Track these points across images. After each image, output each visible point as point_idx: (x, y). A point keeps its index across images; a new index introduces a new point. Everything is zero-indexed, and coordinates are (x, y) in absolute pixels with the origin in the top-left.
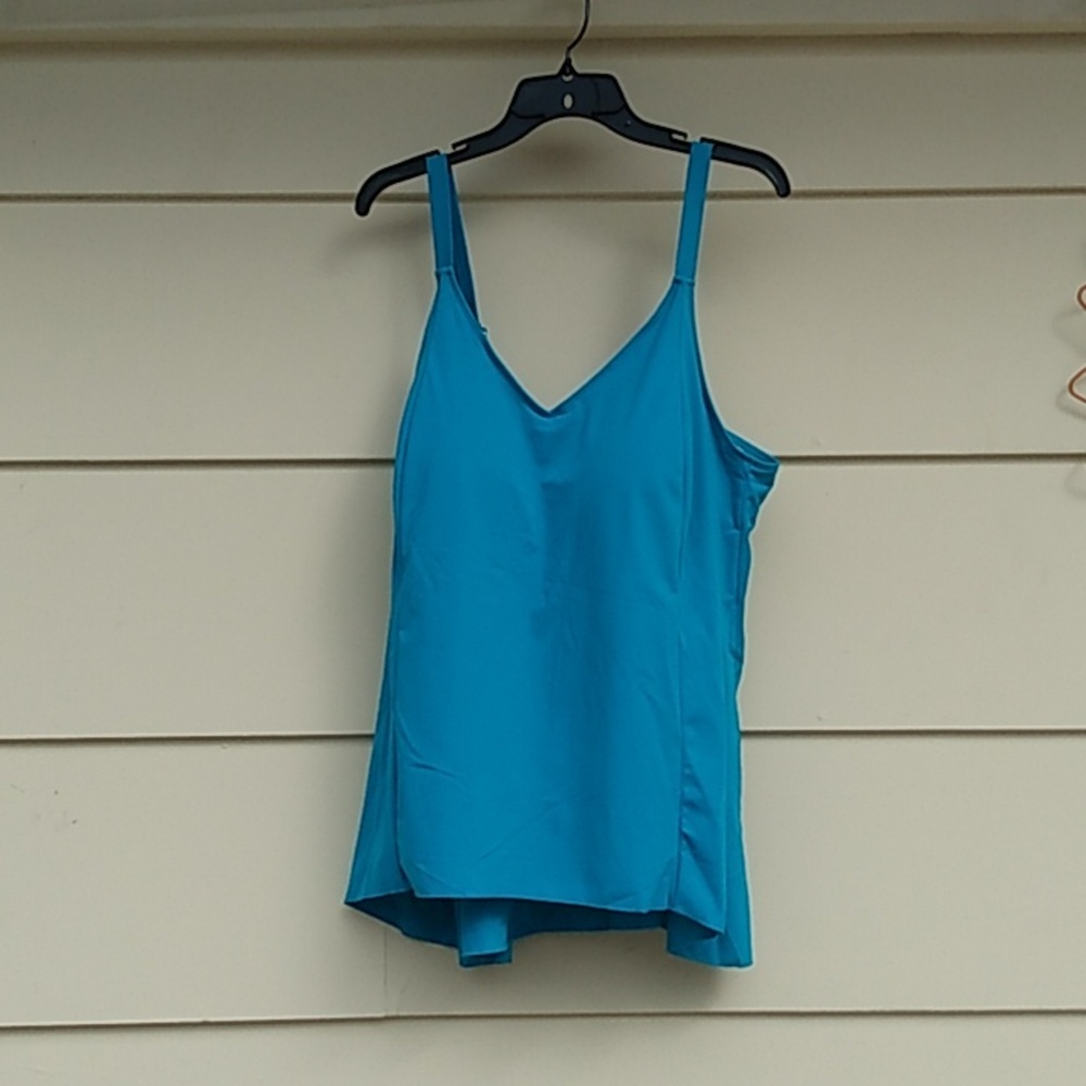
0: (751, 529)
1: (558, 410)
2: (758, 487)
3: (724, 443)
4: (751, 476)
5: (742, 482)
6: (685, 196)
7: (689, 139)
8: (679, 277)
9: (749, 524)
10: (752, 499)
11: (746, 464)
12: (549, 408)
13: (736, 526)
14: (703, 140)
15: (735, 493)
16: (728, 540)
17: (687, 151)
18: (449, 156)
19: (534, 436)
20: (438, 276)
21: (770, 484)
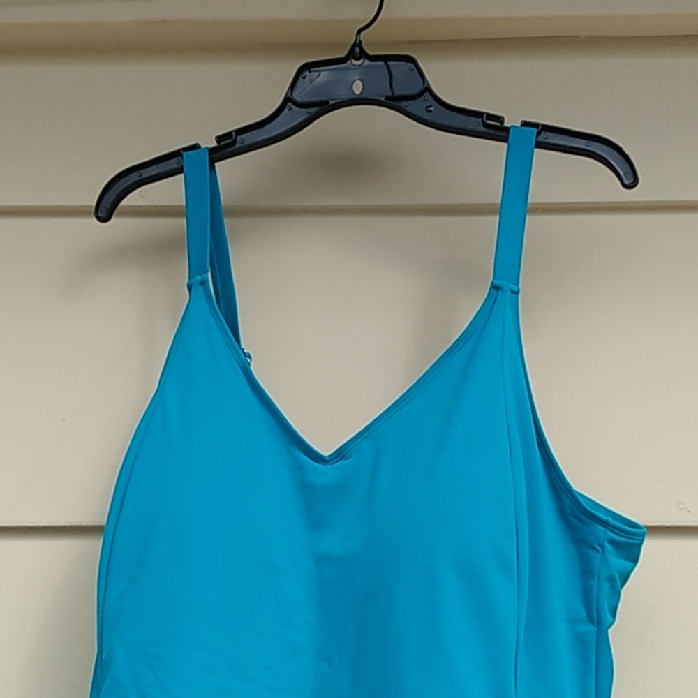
0: (611, 625)
1: (340, 454)
2: (617, 562)
3: (567, 501)
4: (608, 546)
5: (596, 557)
6: (500, 210)
7: (506, 124)
8: (498, 283)
9: (610, 618)
10: (611, 580)
11: (601, 529)
12: (326, 453)
13: (591, 621)
14: (525, 124)
15: (586, 572)
16: (579, 640)
17: (505, 140)
18: (212, 151)
19: (305, 489)
20: (190, 288)
21: (635, 560)
